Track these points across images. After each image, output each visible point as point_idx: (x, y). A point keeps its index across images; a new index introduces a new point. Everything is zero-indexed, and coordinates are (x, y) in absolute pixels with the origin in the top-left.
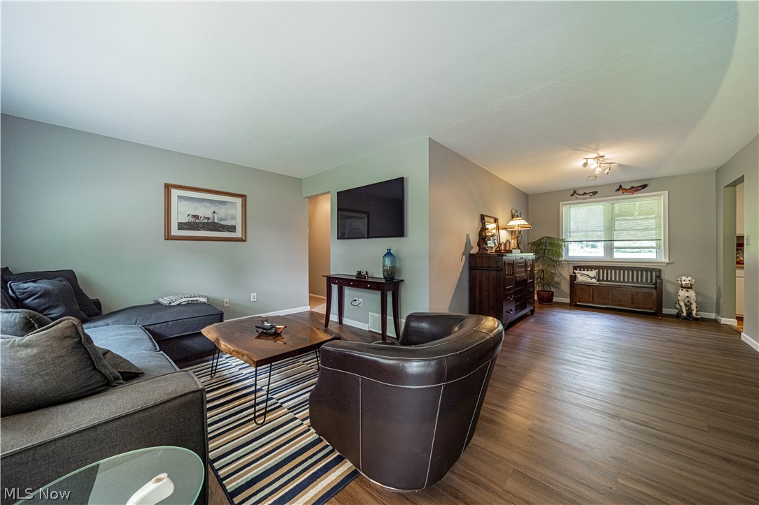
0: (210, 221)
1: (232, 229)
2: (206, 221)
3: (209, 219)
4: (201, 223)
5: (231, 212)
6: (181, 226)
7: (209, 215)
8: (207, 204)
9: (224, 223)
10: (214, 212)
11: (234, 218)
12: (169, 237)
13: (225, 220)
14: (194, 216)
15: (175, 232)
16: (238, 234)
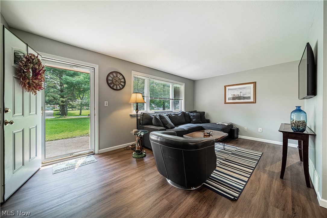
0: (239, 96)
1: (249, 98)
2: (237, 96)
3: (239, 95)
4: (236, 97)
5: (248, 91)
6: (229, 99)
7: (239, 94)
8: (238, 90)
9: (245, 96)
10: (241, 92)
11: (250, 93)
12: (225, 103)
13: (245, 95)
14: (233, 95)
15: (227, 101)
16: (252, 100)
